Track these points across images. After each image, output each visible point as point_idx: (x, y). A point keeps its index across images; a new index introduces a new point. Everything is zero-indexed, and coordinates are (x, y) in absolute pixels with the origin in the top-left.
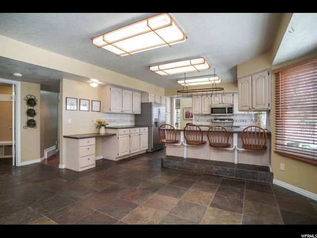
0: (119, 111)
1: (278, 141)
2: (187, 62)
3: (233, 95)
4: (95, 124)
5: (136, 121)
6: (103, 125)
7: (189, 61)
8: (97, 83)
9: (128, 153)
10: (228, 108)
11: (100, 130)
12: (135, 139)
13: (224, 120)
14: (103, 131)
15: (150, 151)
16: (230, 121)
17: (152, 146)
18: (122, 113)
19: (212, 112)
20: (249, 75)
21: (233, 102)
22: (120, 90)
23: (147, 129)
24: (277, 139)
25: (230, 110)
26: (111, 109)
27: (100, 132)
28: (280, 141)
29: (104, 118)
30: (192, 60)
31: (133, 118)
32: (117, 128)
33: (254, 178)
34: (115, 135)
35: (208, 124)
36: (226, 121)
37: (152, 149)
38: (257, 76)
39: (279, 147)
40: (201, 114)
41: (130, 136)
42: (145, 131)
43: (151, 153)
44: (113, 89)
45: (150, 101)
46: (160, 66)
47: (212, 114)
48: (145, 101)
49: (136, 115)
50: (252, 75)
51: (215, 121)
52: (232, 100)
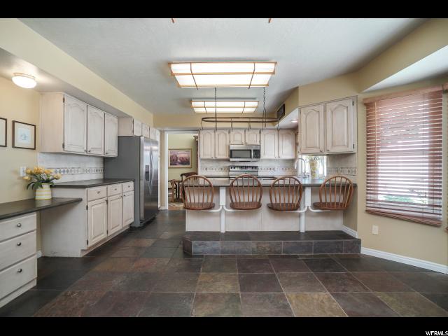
0: (81, 151)
1: (368, 195)
2: (248, 67)
3: (260, 132)
4: (22, 178)
5: (105, 170)
6: (48, 181)
7: (253, 64)
8: (34, 78)
9: (103, 236)
10: (254, 150)
11: (37, 193)
12: (115, 205)
13: (246, 167)
14: (44, 194)
15: (138, 224)
16: (254, 170)
17: (142, 215)
18: (87, 155)
19: (231, 156)
20: (321, 104)
21: (260, 141)
22: (83, 105)
23: (131, 184)
24: (368, 193)
25: (257, 153)
26: (66, 144)
27: (38, 198)
28: (372, 196)
29: (45, 165)
30: (256, 64)
31: (100, 166)
32: (84, 187)
33: (339, 250)
34: (79, 200)
35: (222, 173)
36: (249, 169)
37: (141, 222)
38: (334, 105)
39: (371, 204)
40: (214, 158)
41: (107, 201)
42: (129, 189)
43: (139, 227)
44: (71, 101)
45: (137, 134)
46: (194, 65)
47: (231, 160)
48: (126, 132)
49: (106, 160)
50: (325, 104)
51: (233, 169)
52: (258, 140)
